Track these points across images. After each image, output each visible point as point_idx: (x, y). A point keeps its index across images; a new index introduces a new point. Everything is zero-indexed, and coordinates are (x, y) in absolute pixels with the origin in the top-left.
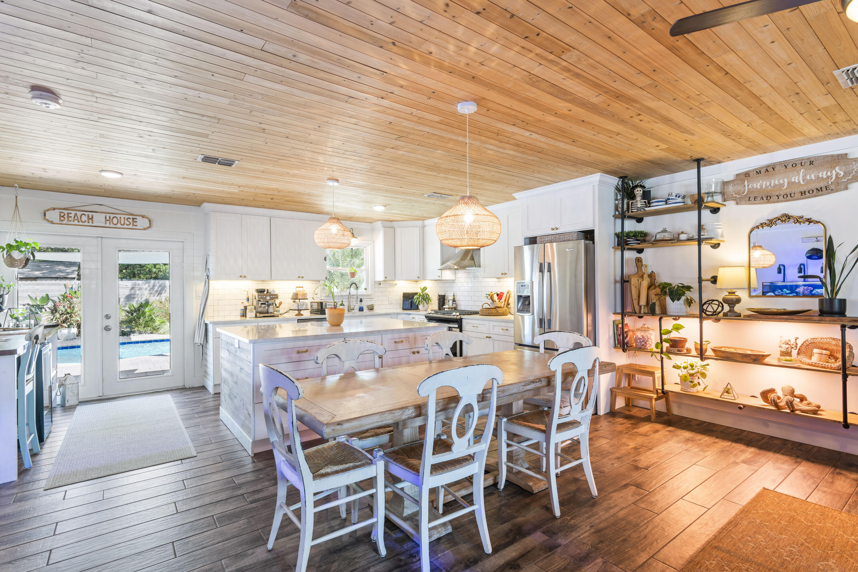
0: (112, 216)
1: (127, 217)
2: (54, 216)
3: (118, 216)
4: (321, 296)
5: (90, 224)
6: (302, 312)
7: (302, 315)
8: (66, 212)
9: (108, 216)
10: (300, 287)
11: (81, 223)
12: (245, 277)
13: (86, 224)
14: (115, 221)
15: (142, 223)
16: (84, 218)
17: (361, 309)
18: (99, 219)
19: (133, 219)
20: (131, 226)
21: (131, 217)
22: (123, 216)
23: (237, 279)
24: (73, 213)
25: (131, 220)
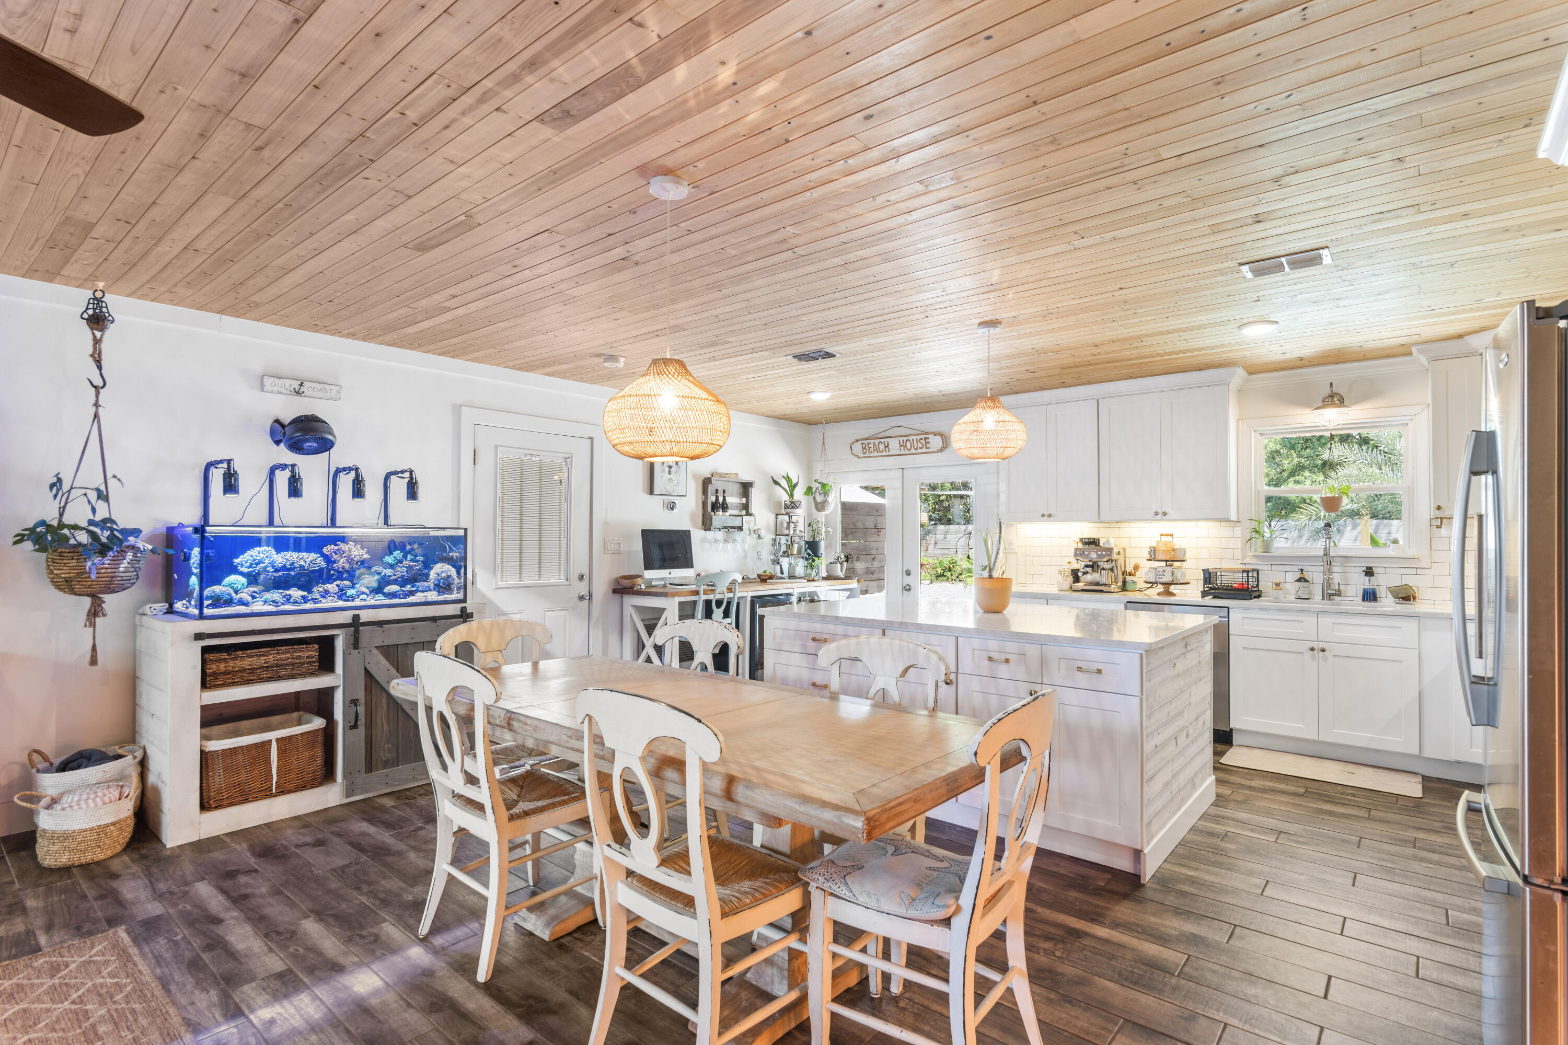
0: (905, 439)
1: (919, 437)
2: (858, 448)
3: (911, 438)
4: (1244, 557)
5: (888, 453)
6: (1172, 588)
7: (1172, 594)
8: (866, 442)
9: (901, 439)
10: (1167, 535)
11: (880, 454)
12: (1050, 516)
13: (884, 454)
14: (908, 445)
15: (936, 442)
16: (882, 447)
17: (1370, 596)
18: (894, 444)
19: (926, 439)
20: (924, 450)
21: (923, 437)
22: (915, 438)
23: (1039, 520)
24: (871, 442)
25: (923, 442)
